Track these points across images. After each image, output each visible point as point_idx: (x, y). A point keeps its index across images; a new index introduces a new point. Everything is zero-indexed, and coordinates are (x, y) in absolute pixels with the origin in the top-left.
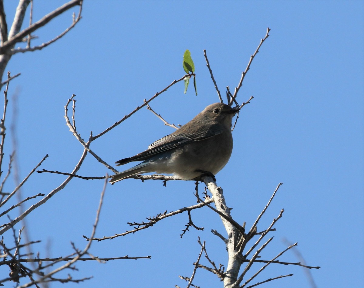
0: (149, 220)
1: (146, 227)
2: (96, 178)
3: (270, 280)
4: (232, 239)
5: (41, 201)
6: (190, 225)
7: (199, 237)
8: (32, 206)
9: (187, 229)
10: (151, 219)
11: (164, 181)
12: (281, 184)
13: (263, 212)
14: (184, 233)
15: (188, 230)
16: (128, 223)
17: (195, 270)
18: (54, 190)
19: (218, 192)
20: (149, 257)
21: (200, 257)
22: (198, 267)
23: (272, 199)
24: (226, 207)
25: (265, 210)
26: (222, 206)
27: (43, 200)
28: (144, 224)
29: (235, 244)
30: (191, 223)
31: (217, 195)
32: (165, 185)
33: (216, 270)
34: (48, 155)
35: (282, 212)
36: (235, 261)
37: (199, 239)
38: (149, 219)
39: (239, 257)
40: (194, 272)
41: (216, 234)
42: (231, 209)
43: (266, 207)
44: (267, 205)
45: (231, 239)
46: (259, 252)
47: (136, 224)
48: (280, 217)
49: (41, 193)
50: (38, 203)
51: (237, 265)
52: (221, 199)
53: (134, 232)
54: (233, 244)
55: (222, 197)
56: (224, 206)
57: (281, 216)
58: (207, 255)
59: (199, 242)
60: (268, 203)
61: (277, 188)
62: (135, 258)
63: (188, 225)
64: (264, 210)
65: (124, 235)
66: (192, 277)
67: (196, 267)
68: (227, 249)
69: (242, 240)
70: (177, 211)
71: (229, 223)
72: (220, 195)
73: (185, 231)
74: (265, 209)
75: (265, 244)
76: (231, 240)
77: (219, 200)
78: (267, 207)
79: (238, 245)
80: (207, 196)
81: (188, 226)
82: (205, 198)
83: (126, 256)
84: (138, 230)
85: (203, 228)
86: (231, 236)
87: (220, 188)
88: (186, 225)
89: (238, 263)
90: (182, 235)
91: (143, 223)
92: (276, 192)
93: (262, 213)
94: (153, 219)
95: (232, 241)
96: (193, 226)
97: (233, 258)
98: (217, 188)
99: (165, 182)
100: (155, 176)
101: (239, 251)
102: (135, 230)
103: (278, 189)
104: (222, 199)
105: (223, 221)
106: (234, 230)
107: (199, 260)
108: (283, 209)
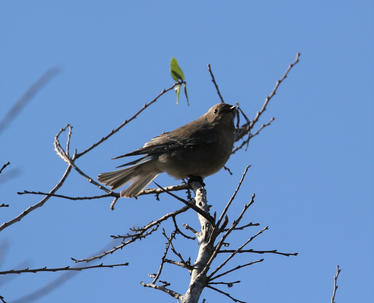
0: (133, 231)
1: (134, 240)
2: (86, 198)
3: (239, 267)
4: (204, 231)
5: (15, 218)
6: (176, 232)
7: (163, 229)
8: (4, 223)
9: (174, 236)
10: (135, 230)
12: (249, 167)
13: (233, 198)
15: (175, 238)
16: (112, 236)
17: (162, 265)
18: (30, 207)
19: (200, 192)
20: (127, 264)
21: (167, 250)
22: (165, 262)
23: (240, 184)
24: (205, 204)
25: (234, 196)
26: (200, 203)
27: (17, 217)
28: (129, 236)
31: (199, 195)
32: (158, 199)
33: (183, 262)
34: (10, 163)
35: (253, 198)
36: (204, 252)
37: (164, 231)
38: (133, 229)
39: (209, 248)
40: (160, 267)
41: (188, 228)
42: (211, 206)
46: (224, 237)
47: (120, 237)
48: (251, 203)
49: (4, 204)
50: (11, 220)
51: (207, 257)
53: (121, 247)
54: (204, 236)
55: (203, 196)
56: (203, 203)
57: (252, 201)
58: (173, 248)
59: (164, 234)
60: (237, 188)
62: (112, 266)
63: (174, 232)
65: (112, 252)
66: (158, 273)
67: (163, 262)
70: (161, 219)
71: (203, 217)
72: (201, 194)
77: (199, 199)
78: (236, 192)
79: (208, 236)
83: (100, 264)
84: (125, 244)
86: (203, 229)
88: (172, 233)
89: (207, 254)
91: (127, 236)
92: (244, 175)
94: (138, 229)
95: (203, 234)
96: (179, 233)
97: (202, 250)
98: (199, 189)
99: (157, 196)
100: (147, 191)
101: (209, 241)
102: (122, 245)
103: (246, 171)
104: (202, 198)
105: (199, 217)
106: (207, 223)
107: (166, 254)
108: (254, 194)
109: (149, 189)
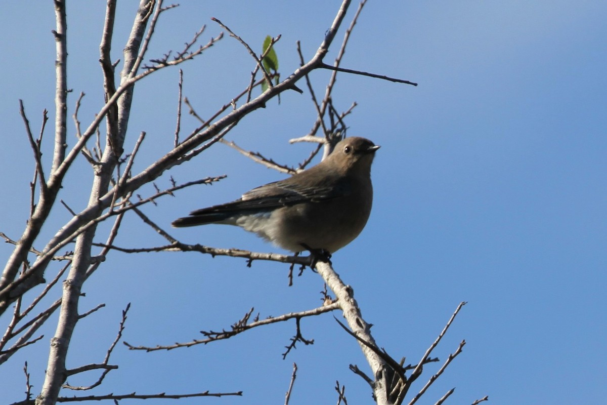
0: (234, 328)
4: (383, 381)
6: (297, 339)
7: (337, 382)
9: (293, 345)
11: (248, 259)
12: (464, 304)
13: (435, 345)
14: (288, 351)
15: (295, 347)
16: (202, 332)
19: (347, 295)
20: (240, 394)
23: (448, 326)
24: (365, 323)
25: (437, 342)
26: (358, 321)
29: (389, 390)
30: (299, 336)
31: (347, 299)
32: (249, 265)
35: (462, 346)
37: (338, 385)
41: (357, 371)
42: (371, 325)
43: (438, 338)
44: (441, 335)
45: (380, 381)
47: (213, 334)
48: (458, 353)
52: (354, 308)
53: (206, 342)
54: (385, 390)
55: (355, 304)
56: (362, 322)
57: (460, 351)
60: (443, 332)
61: (458, 308)
62: (219, 395)
63: (294, 339)
64: (435, 342)
65: (189, 346)
68: (375, 398)
69: (400, 385)
70: (279, 318)
71: (374, 353)
72: (352, 300)
73: (289, 348)
74: (437, 340)
75: (442, 399)
76: (381, 383)
77: (352, 310)
78: (441, 337)
79: (392, 393)
80: (327, 297)
81: (294, 342)
82: (323, 299)
83: (206, 391)
84: (214, 340)
85: (313, 341)
86: (379, 376)
87: (350, 287)
88: (291, 339)
90: (285, 355)
91: (224, 333)
92: (455, 315)
93: (432, 346)
95: (382, 386)
96: (301, 341)
98: (345, 287)
99: (250, 262)
100: (235, 252)
101: (396, 402)
102: (210, 340)
103: (458, 310)
104: (356, 309)
106: (384, 367)
108: (464, 341)
109: (238, 250)
